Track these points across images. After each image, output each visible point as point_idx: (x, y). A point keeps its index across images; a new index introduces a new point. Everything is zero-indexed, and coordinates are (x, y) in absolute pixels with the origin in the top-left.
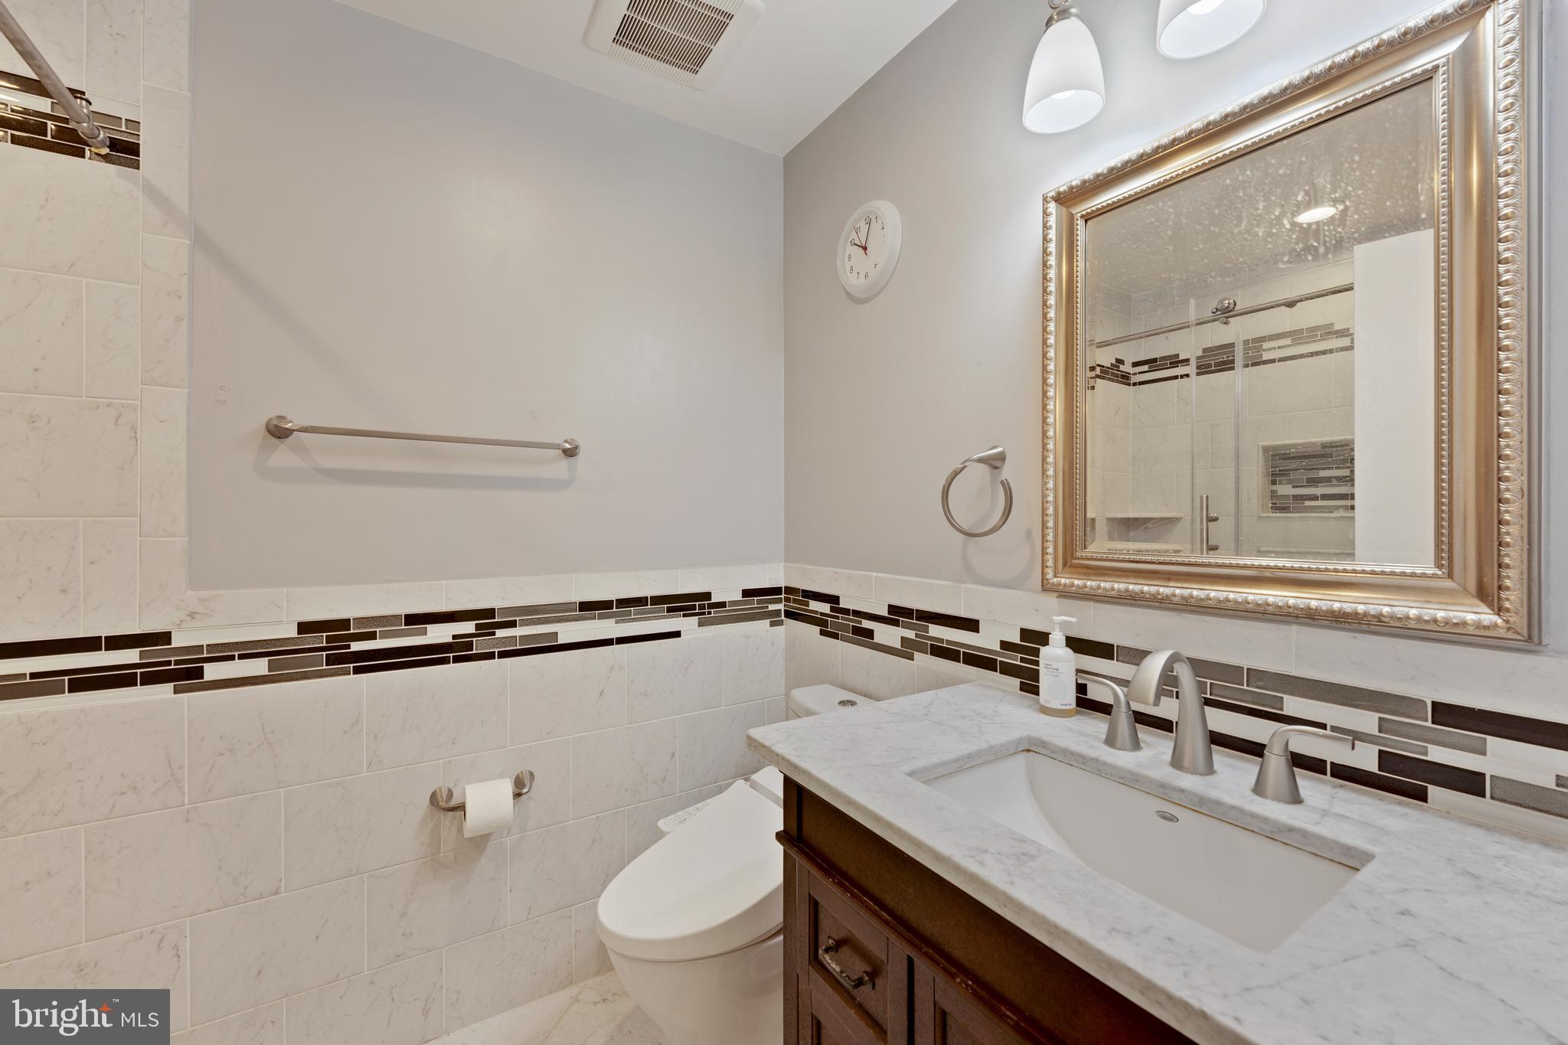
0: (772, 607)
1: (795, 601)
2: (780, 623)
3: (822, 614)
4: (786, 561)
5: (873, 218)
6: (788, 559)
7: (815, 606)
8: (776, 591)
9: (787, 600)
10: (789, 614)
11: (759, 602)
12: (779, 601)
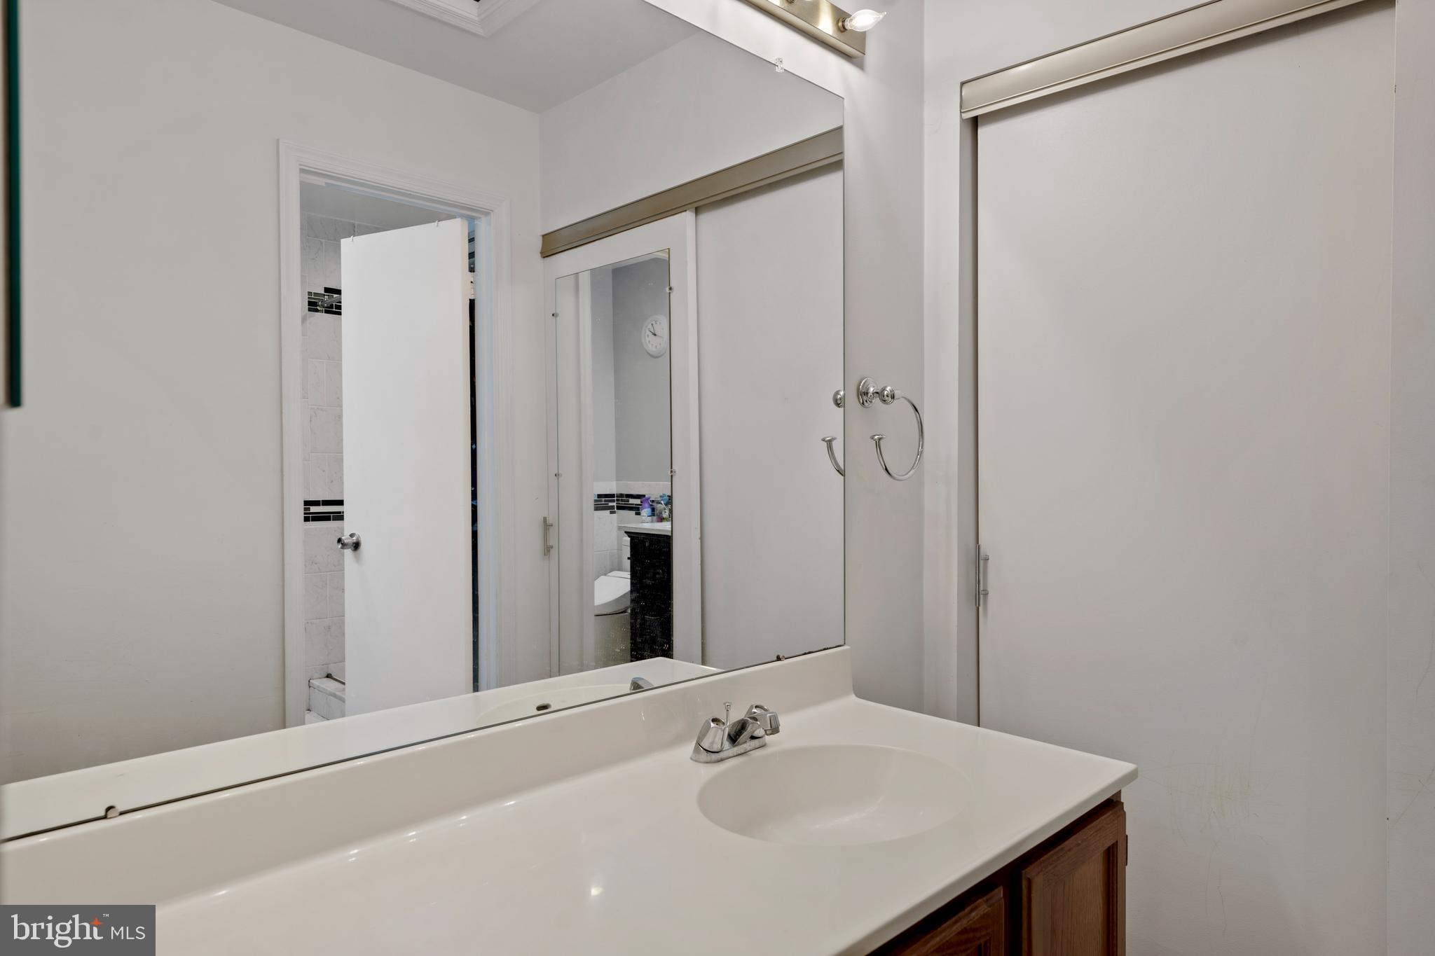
0: (610, 504)
1: (622, 501)
2: (614, 512)
3: (636, 505)
4: (617, 480)
5: (654, 323)
6: (618, 479)
7: (632, 501)
8: (612, 496)
9: (618, 500)
10: (619, 508)
11: (605, 501)
12: (613, 501)
